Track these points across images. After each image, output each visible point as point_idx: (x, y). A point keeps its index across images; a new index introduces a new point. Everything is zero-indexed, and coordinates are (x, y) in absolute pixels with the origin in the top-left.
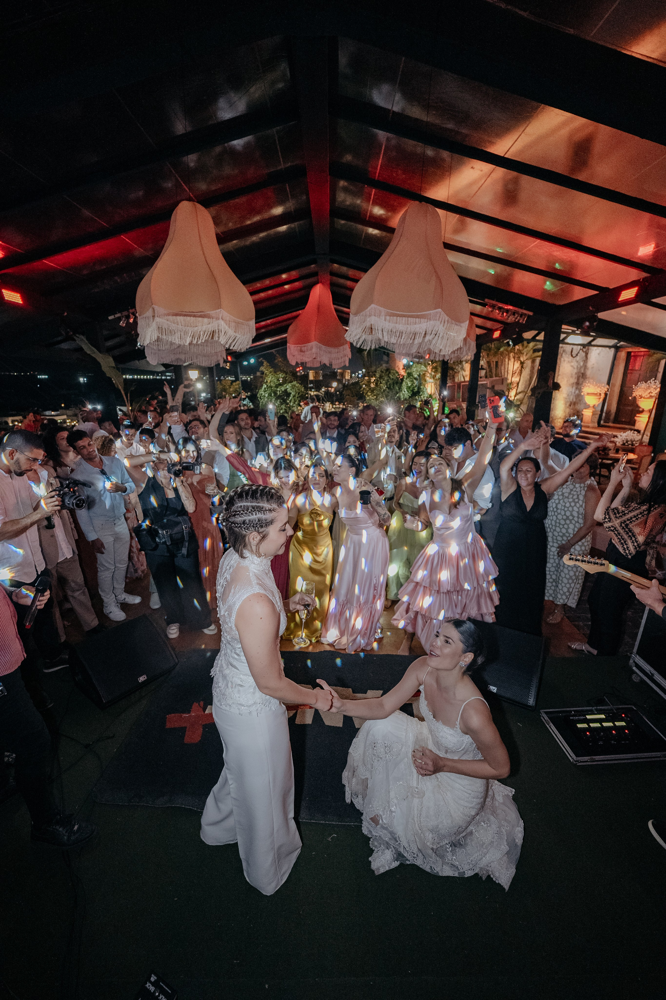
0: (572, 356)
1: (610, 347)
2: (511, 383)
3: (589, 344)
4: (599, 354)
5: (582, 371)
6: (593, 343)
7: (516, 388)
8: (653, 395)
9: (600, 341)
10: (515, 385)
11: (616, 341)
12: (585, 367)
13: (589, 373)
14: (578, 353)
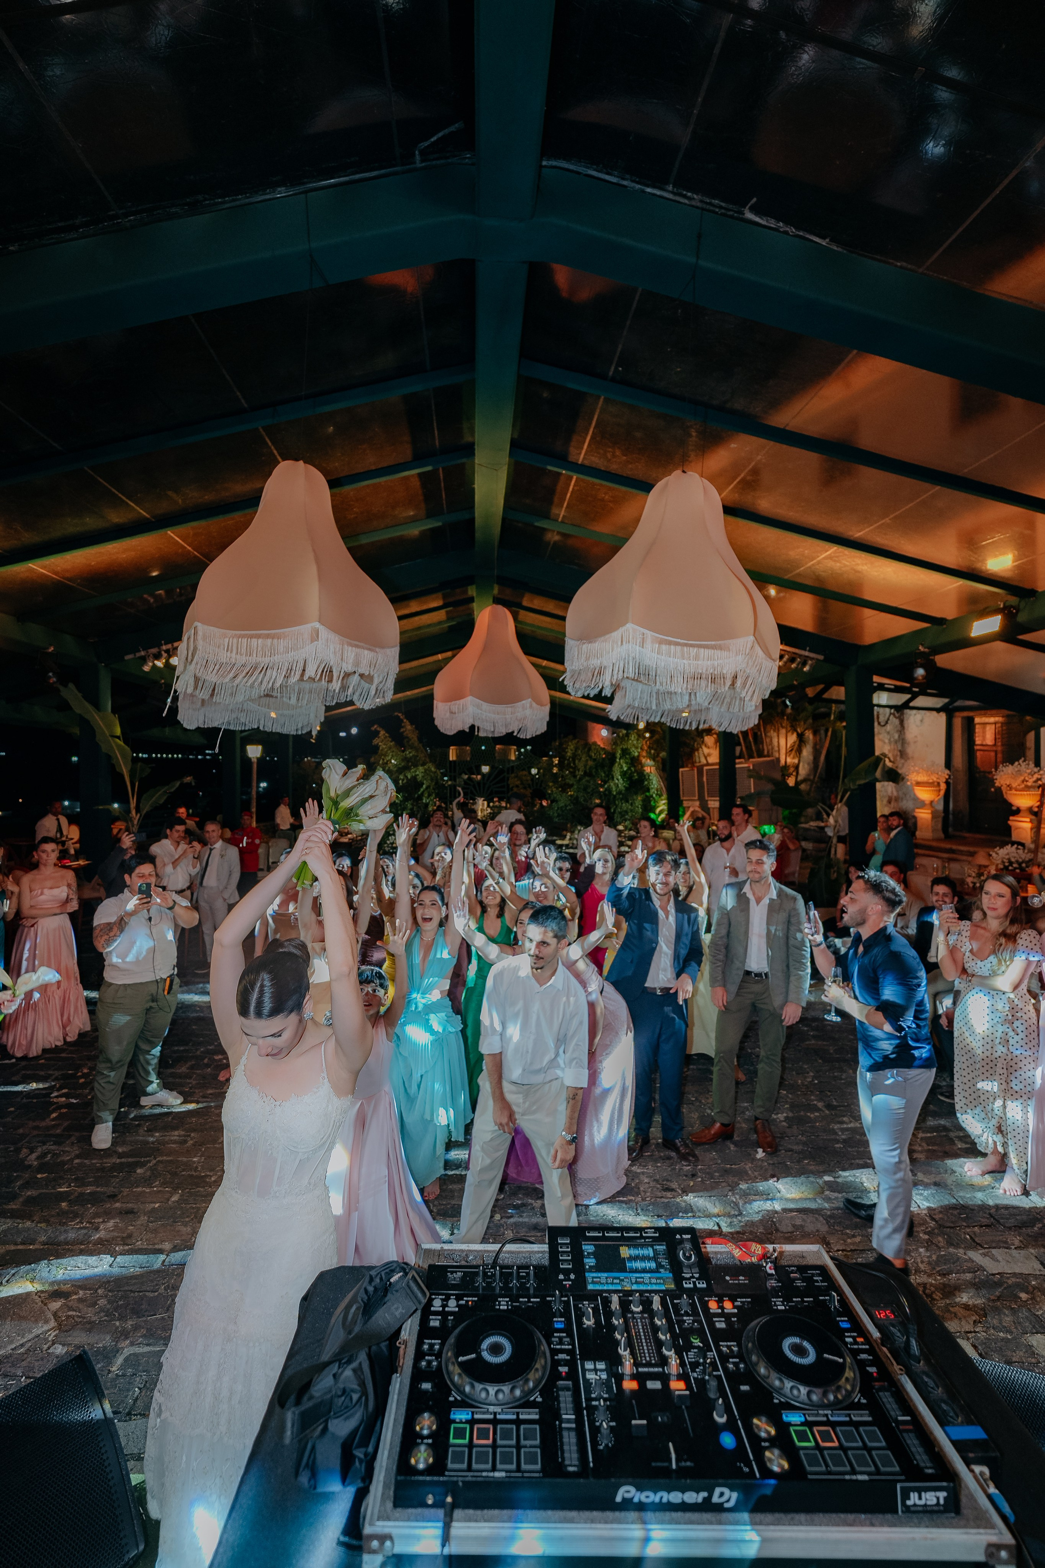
0: (879, 723)
1: (938, 710)
2: (786, 767)
3: (906, 705)
4: (921, 721)
5: (900, 748)
6: (911, 704)
7: (794, 773)
8: (1029, 784)
9: (921, 701)
10: (792, 770)
11: (946, 700)
12: (902, 740)
13: (910, 750)
14: (888, 719)
